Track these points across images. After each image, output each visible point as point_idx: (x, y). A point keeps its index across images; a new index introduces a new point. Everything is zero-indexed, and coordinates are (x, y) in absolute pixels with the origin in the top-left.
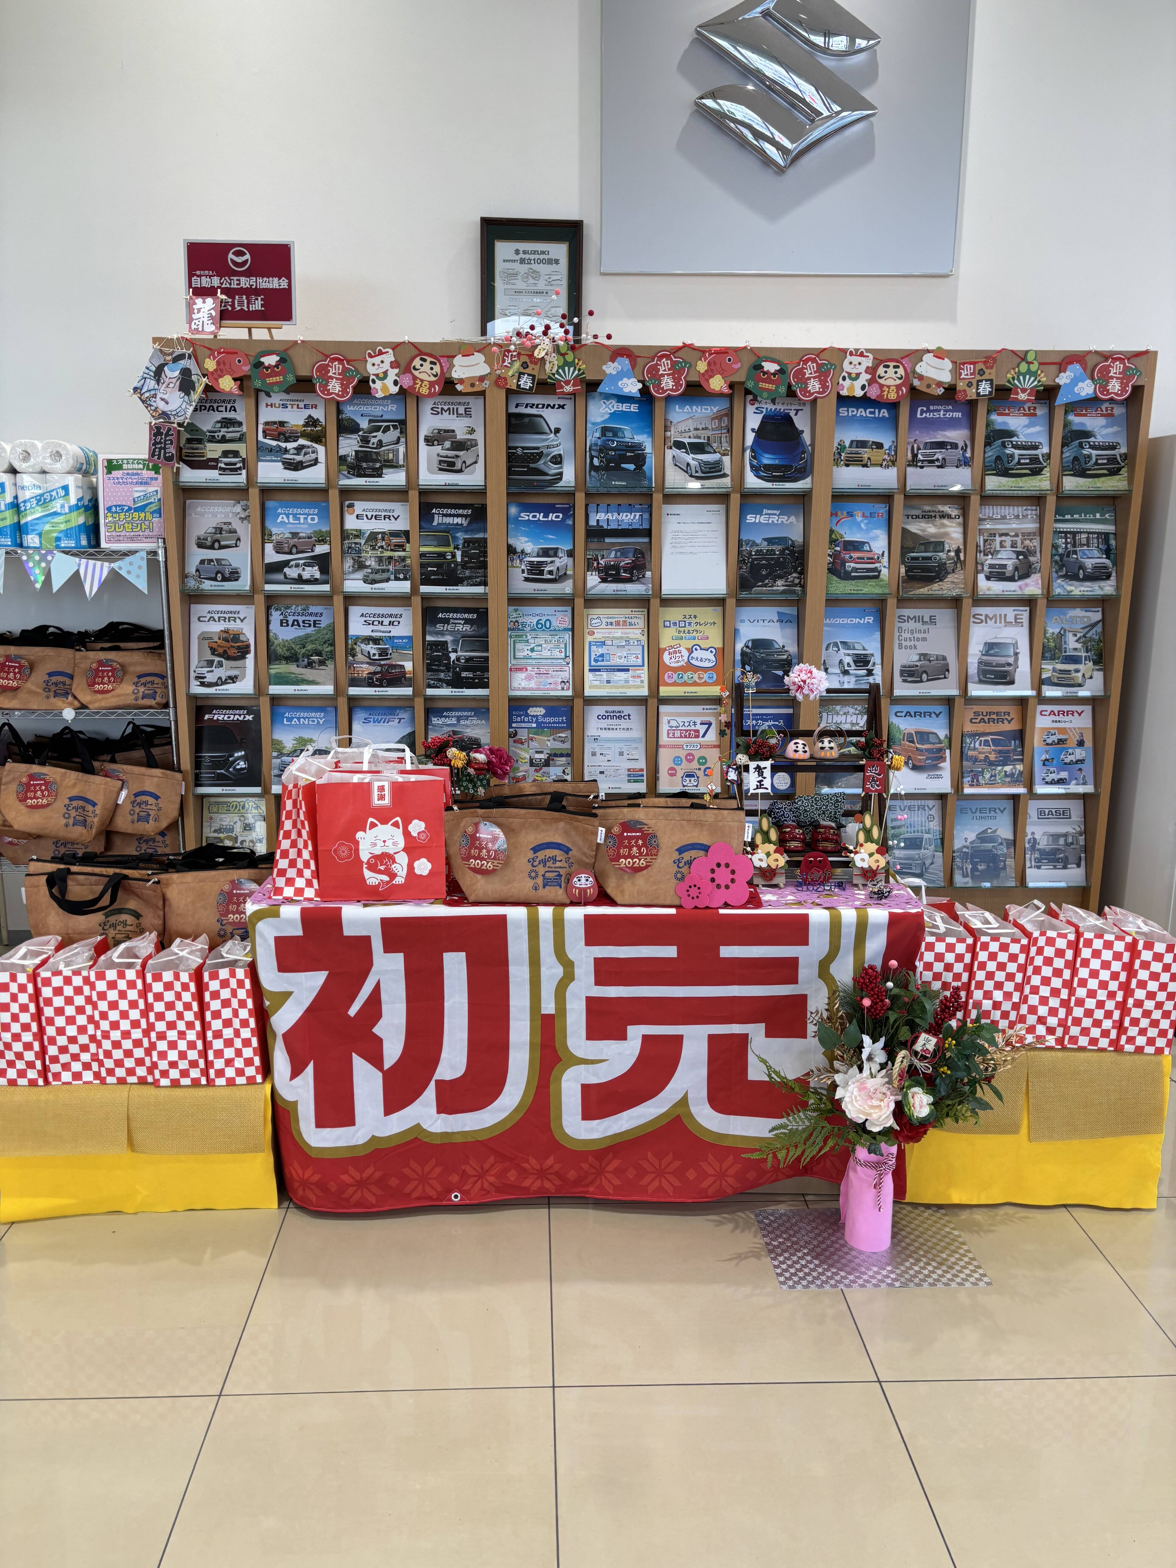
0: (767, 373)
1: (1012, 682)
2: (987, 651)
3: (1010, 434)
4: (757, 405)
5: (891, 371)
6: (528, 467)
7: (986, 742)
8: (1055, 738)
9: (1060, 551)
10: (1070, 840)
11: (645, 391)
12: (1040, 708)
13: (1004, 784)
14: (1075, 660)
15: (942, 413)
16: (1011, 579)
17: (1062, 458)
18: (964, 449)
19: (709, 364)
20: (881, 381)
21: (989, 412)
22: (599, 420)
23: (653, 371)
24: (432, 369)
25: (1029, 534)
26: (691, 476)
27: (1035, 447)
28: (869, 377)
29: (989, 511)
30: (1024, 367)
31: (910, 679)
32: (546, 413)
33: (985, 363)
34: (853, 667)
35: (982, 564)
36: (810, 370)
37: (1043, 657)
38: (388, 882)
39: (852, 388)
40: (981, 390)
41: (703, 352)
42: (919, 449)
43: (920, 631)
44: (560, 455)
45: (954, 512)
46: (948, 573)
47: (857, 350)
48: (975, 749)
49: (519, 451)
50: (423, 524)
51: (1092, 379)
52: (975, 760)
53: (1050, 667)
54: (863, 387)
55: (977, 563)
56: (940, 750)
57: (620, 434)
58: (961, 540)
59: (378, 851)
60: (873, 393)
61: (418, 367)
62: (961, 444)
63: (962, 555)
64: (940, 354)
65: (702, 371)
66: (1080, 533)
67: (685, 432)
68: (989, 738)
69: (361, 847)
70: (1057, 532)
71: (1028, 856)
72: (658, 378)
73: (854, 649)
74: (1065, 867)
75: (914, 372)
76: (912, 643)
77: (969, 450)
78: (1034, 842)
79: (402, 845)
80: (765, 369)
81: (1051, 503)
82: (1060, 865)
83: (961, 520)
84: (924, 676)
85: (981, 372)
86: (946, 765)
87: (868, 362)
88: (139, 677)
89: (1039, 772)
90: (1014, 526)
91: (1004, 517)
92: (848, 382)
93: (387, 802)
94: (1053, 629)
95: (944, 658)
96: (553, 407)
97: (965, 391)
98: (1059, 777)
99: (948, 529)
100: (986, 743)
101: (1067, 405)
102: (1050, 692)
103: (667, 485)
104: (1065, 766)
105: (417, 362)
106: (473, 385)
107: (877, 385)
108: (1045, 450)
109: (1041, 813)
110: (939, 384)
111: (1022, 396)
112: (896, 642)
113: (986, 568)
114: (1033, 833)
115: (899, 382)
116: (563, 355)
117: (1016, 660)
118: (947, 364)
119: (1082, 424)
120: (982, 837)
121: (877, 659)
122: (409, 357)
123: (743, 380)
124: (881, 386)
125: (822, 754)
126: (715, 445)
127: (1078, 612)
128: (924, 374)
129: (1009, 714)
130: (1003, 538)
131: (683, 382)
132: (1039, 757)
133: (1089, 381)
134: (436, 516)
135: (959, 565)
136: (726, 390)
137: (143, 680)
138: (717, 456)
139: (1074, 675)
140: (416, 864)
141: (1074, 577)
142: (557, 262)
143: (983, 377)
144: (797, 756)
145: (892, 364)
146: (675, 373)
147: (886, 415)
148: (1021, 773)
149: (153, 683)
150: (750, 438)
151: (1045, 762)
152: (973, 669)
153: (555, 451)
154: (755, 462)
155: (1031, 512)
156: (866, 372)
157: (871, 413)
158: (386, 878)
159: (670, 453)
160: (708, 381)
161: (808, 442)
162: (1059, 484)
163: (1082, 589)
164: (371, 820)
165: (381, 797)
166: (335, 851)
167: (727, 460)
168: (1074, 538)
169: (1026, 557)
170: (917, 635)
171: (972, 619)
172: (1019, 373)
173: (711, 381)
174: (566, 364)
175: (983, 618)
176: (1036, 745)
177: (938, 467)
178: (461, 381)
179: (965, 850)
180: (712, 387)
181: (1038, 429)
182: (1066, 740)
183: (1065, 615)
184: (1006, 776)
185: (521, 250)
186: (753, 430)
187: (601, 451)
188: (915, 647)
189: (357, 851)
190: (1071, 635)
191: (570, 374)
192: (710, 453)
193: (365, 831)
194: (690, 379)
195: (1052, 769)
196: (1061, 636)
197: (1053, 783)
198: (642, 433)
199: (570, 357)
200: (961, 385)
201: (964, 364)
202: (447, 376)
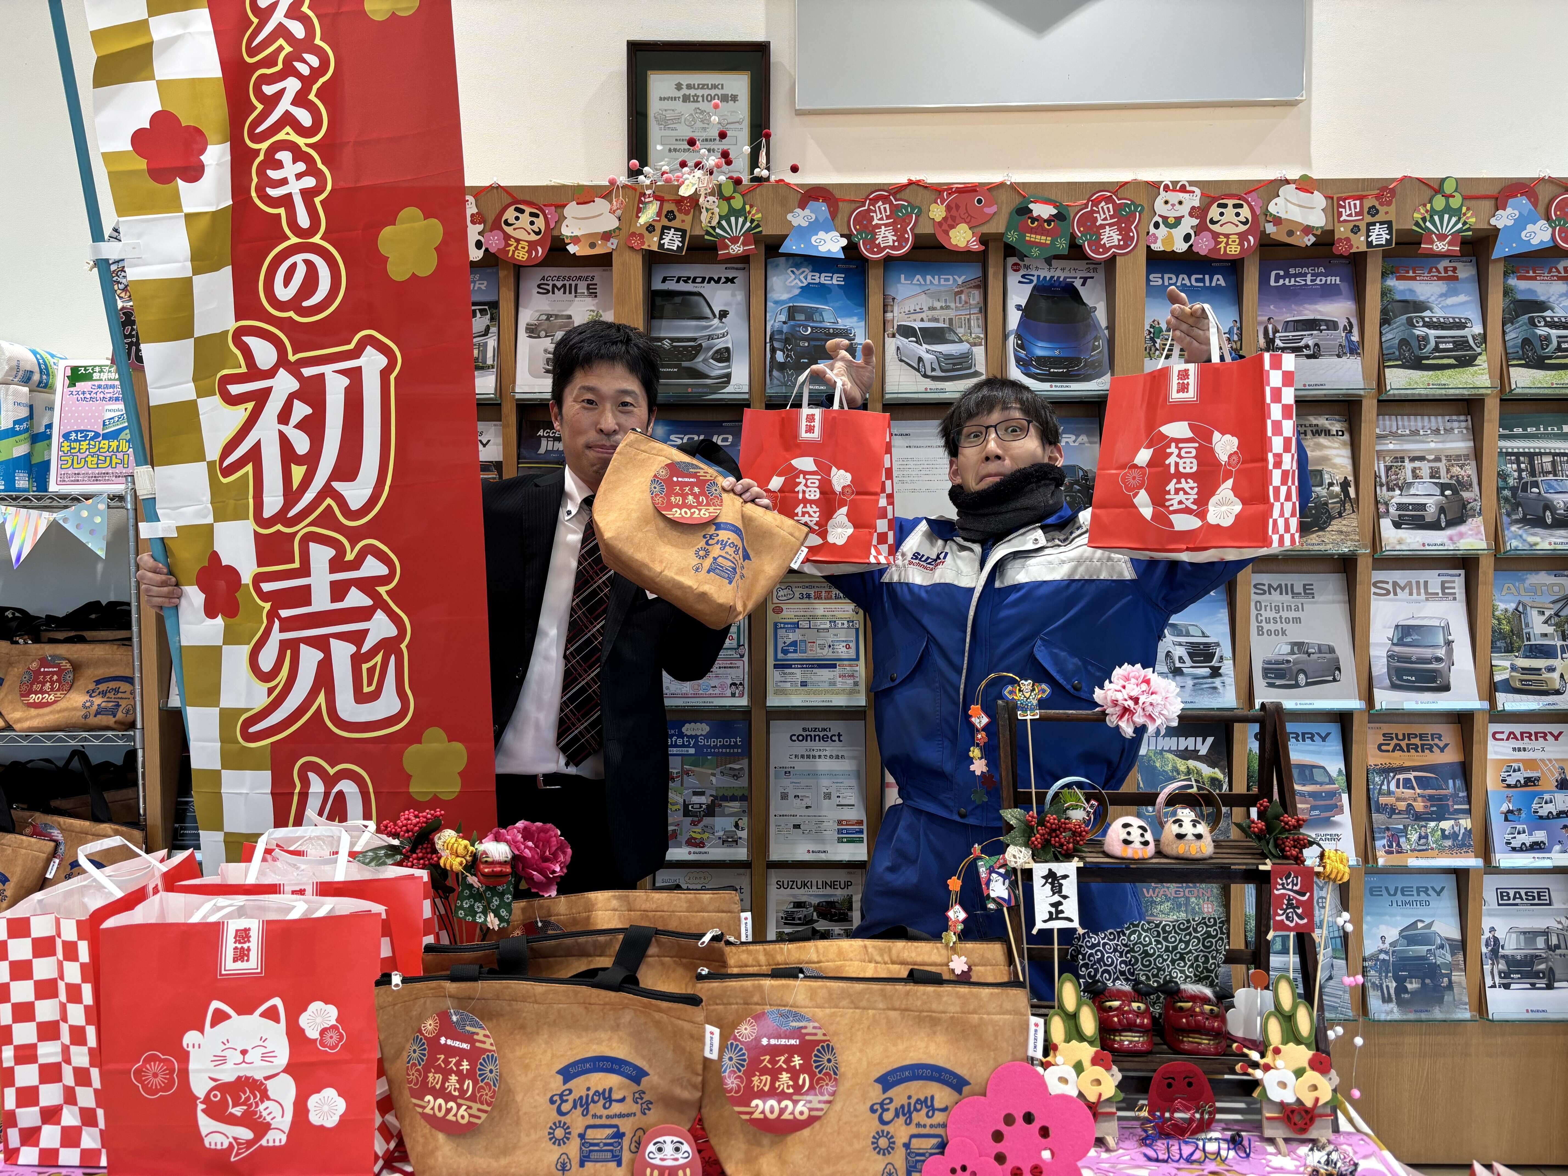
0: (1038, 219)
1: (1446, 688)
2: (1401, 639)
3: (1419, 306)
4: (1022, 272)
5: (1230, 212)
6: (678, 366)
7: (1407, 782)
8: (1520, 776)
9: (1511, 482)
10: (1554, 941)
11: (851, 249)
12: (1493, 728)
13: (1442, 851)
14: (1546, 652)
15: (1309, 277)
16: (1435, 526)
17: (1504, 341)
18: (1349, 330)
19: (948, 208)
20: (1215, 228)
21: (1384, 275)
22: (785, 296)
23: (864, 220)
24: (532, 223)
25: (1458, 458)
26: (925, 376)
27: (1461, 326)
28: (1195, 222)
29: (1390, 423)
30: (1439, 203)
31: (1278, 682)
32: (706, 290)
33: (1378, 197)
34: (1189, 662)
35: (1386, 504)
36: (1104, 214)
37: (1494, 649)
38: (249, 1143)
39: (1169, 239)
40: (1373, 238)
41: (938, 191)
42: (1276, 331)
43: (1289, 608)
44: (727, 349)
45: (1336, 426)
46: (1331, 518)
47: (1175, 183)
48: (1389, 793)
49: (667, 344)
50: (524, 452)
51: (1548, 219)
52: (1392, 811)
53: (1507, 664)
54: (1187, 238)
55: (1377, 502)
56: (1332, 794)
57: (816, 317)
58: (1350, 468)
59: (228, 1075)
60: (1203, 246)
61: (511, 220)
62: (1342, 323)
63: (1352, 491)
64: (1306, 185)
65: (938, 219)
66: (1541, 454)
67: (915, 312)
68: (1411, 775)
69: (192, 1066)
70: (1505, 454)
71: (1487, 968)
72: (873, 230)
73: (1188, 634)
74: (1550, 987)
75: (1266, 213)
76: (1278, 626)
77: (1355, 331)
78: (1495, 945)
79: (283, 1057)
80: (1035, 214)
81: (1492, 410)
82: (1541, 983)
83: (1346, 437)
84: (1301, 677)
85: (1373, 211)
86: (1345, 819)
87: (1194, 200)
88: (98, 682)
89: (1500, 832)
90: (1433, 445)
91: (1415, 433)
92: (1163, 231)
93: (253, 964)
94: (1504, 605)
95: (1331, 650)
96: (718, 281)
97: (1348, 240)
98: (1533, 839)
99: (1327, 452)
100: (1407, 784)
101: (1508, 259)
102: (1508, 702)
103: (889, 388)
104: (1541, 821)
105: (510, 214)
106: (593, 245)
107: (1209, 235)
108: (1478, 329)
109: (1502, 896)
110: (1308, 230)
111: (1440, 246)
112: (1254, 625)
113: (1392, 510)
114: (1492, 929)
115: (1242, 228)
116: (728, 199)
117: (1450, 652)
118: (1319, 200)
119: (1530, 291)
120: (1410, 936)
121: (1225, 649)
122: (498, 207)
123: (1002, 230)
124: (1216, 235)
125: (1180, 849)
126: (960, 331)
127: (1543, 578)
128: (1283, 215)
129: (1440, 737)
130: (1417, 464)
131: (910, 236)
132: (1498, 808)
133: (1543, 223)
134: (544, 442)
135: (1348, 506)
136: (976, 247)
137: (103, 687)
138: (963, 347)
139: (1546, 675)
140: (313, 1101)
141: (1538, 522)
142: (734, 98)
143: (1377, 218)
144: (1129, 852)
145: (1231, 202)
146: (898, 222)
147: (1222, 282)
148: (1468, 832)
149: (117, 691)
150: (1014, 319)
151: (1508, 816)
152: (1380, 668)
153: (720, 344)
154: (1022, 354)
155: (1459, 425)
156: (1191, 215)
157: (1197, 280)
158: (246, 1134)
159: (891, 344)
160: (947, 233)
161: (1103, 323)
162: (1503, 378)
163: (1553, 540)
164: (215, 1004)
165: (241, 955)
166: (138, 1072)
167: (979, 352)
168: (1531, 463)
169: (1455, 492)
170: (1285, 614)
171: (1373, 590)
172: (1433, 212)
173: (952, 233)
174: (734, 212)
175: (1390, 587)
176: (1490, 788)
177: (1309, 357)
178: (576, 240)
179: (1382, 956)
180: (954, 241)
181: (1462, 298)
182: (1538, 779)
183: (1523, 581)
184: (1444, 836)
185: (685, 83)
186: (1018, 307)
187: (787, 341)
188: (1284, 633)
189: (184, 1073)
190: (1534, 613)
191: (739, 227)
192: (954, 342)
193: (202, 1031)
194: (918, 231)
195: (1520, 827)
196: (1519, 614)
197: (1522, 849)
198: (850, 315)
199: (737, 203)
200: (1342, 231)
201: (1344, 200)
202: (555, 233)
